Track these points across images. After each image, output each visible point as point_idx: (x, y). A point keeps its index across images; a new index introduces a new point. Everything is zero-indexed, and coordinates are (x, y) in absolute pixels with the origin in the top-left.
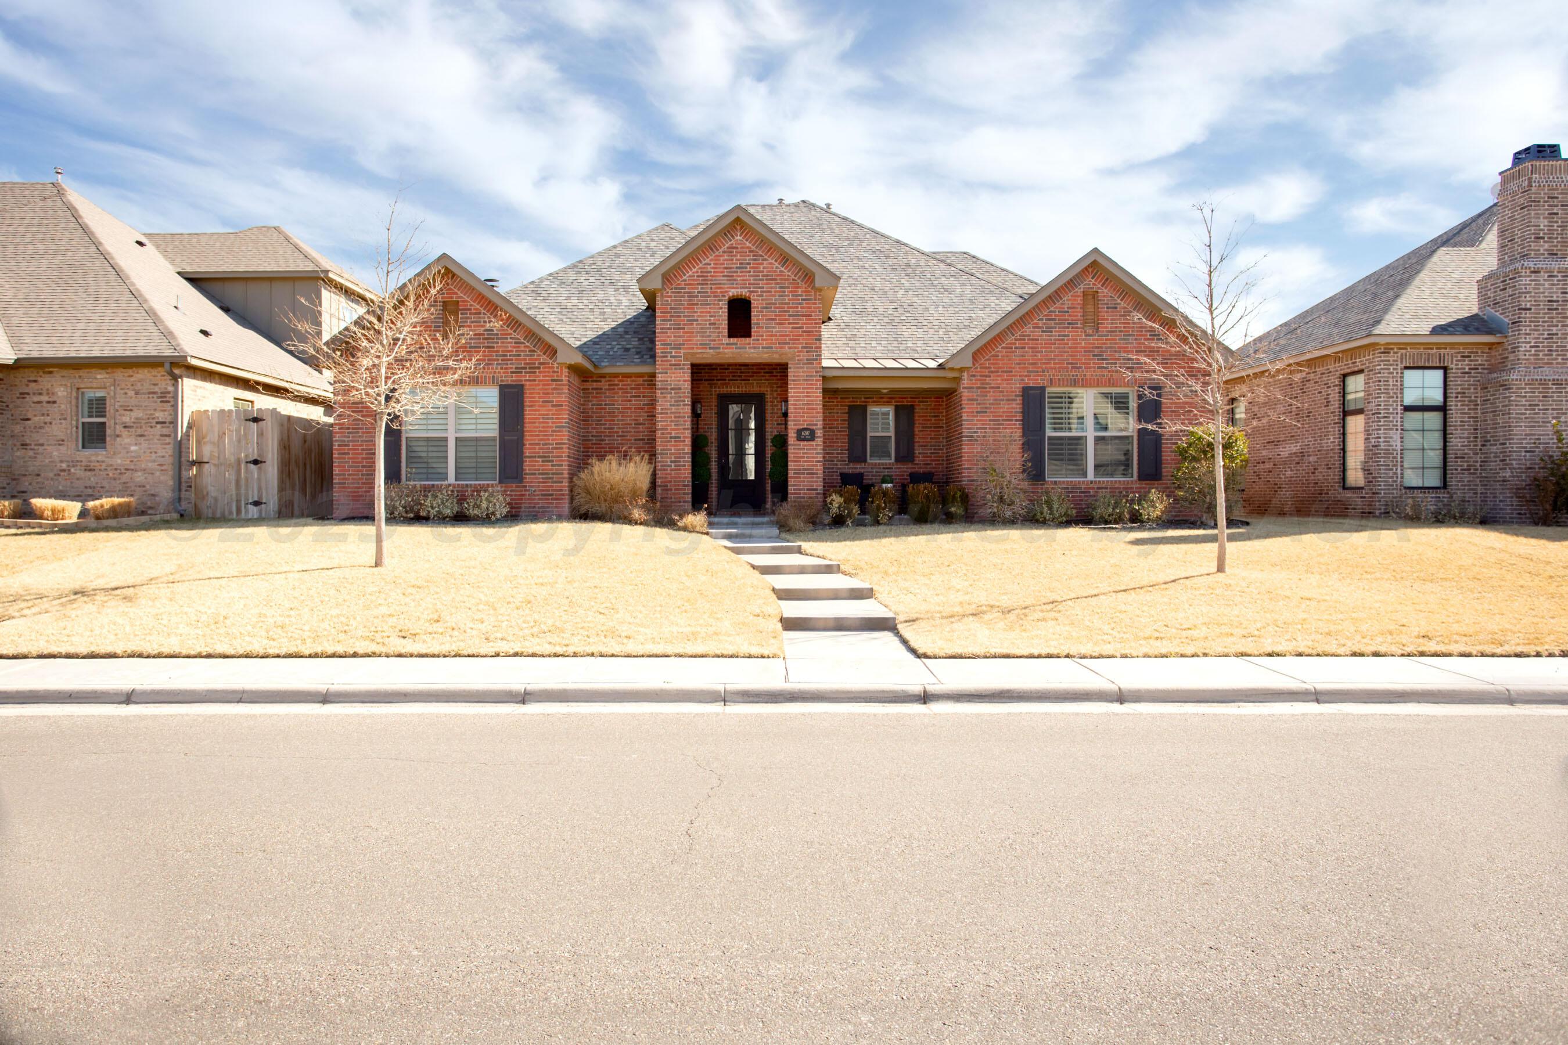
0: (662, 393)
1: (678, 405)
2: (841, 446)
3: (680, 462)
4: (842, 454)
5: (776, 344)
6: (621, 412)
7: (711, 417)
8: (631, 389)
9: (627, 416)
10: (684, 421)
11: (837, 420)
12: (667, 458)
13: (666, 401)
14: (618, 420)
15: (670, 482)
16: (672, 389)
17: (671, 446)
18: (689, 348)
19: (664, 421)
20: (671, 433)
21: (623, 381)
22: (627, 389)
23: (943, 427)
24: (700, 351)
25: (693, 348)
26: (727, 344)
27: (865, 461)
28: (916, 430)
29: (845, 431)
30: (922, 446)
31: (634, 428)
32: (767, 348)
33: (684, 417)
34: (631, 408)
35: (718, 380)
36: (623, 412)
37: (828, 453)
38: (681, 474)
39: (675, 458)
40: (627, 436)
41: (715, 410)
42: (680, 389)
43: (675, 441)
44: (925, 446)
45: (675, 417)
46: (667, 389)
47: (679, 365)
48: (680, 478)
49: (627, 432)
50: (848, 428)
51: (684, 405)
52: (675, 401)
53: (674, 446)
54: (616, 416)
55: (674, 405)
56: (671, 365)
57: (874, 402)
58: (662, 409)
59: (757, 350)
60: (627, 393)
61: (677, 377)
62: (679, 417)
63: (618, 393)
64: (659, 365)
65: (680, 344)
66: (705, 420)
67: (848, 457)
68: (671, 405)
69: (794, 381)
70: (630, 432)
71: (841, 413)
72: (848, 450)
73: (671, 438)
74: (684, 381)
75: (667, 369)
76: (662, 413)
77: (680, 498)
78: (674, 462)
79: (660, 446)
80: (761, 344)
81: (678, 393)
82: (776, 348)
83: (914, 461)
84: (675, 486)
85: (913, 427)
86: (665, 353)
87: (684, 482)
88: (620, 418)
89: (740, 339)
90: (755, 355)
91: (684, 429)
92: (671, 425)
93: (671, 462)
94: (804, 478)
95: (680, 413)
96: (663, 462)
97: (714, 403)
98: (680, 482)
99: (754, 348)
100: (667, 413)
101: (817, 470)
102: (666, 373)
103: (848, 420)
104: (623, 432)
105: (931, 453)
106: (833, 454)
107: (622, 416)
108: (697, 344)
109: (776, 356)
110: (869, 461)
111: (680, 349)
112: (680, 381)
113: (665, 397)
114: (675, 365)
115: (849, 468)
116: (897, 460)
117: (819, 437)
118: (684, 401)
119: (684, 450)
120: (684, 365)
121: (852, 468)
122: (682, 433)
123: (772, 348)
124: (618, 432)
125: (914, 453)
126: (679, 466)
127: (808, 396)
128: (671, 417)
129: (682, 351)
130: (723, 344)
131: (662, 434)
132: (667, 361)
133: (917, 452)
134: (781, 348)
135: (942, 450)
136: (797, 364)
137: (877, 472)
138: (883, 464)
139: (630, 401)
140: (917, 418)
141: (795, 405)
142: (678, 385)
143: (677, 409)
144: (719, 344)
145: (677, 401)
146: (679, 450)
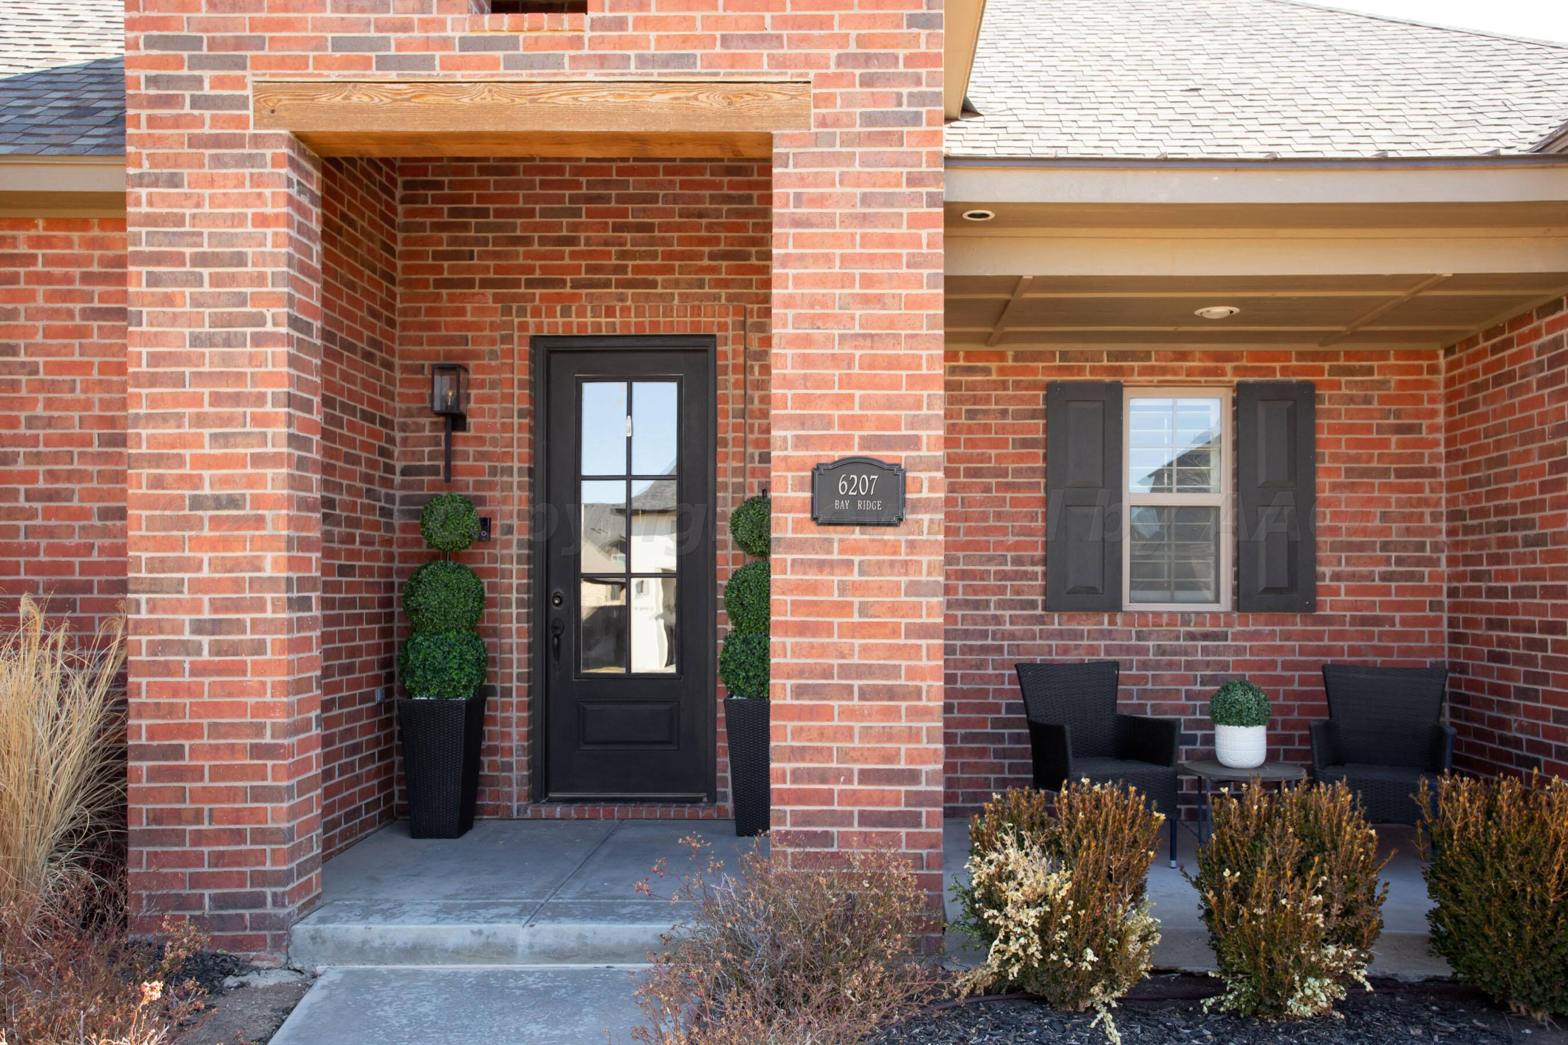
0: (154, 280)
1: (228, 342)
2: (1017, 546)
3: (239, 627)
4: (1025, 576)
5: (708, 41)
6: (42, 386)
7: (507, 428)
8: (88, 278)
9: (67, 406)
10: (260, 420)
11: (1002, 443)
12: (178, 606)
13: (174, 319)
14: (31, 422)
15: (194, 731)
16: (202, 260)
17: (199, 544)
18: (282, 63)
19: (164, 419)
20: (195, 482)
21: (49, 243)
22: (68, 279)
23: (1434, 473)
24: (334, 75)
25: (302, 63)
26: (466, 44)
27: (1115, 606)
28: (1323, 480)
29: (1032, 487)
30: (1350, 546)
31: (98, 457)
32: (666, 62)
33: (260, 399)
34: (84, 368)
35: (531, 284)
36: (53, 386)
37: (963, 575)
38: (242, 690)
39: (215, 607)
40: (69, 496)
41: (520, 398)
42: (239, 259)
43: (217, 523)
44: (1361, 547)
45: (217, 399)
46: (178, 259)
47: (236, 141)
48: (240, 709)
49: (70, 476)
50: (1046, 473)
51: (259, 340)
52: (217, 321)
53: (213, 545)
54: (22, 404)
55: (210, 341)
56: (195, 142)
57: (1151, 371)
58: (155, 359)
59: (614, 73)
60: (68, 296)
61: (226, 200)
62: (236, 399)
63: (31, 296)
64: (142, 141)
65: (239, 43)
66: (481, 441)
67: (1045, 591)
68: (196, 340)
69: (797, 223)
70: (82, 476)
71: (1018, 415)
72: (1045, 561)
73: (197, 503)
74: (262, 220)
75: (177, 161)
76: (153, 380)
77: (237, 816)
78: (215, 627)
79: (144, 543)
80: (634, 43)
81: (233, 279)
82: (710, 61)
83: (1314, 606)
84: (215, 751)
85: (1313, 472)
86: (170, 81)
87: (259, 729)
88: (40, 411)
89: (527, 18)
90: (606, 97)
91: (258, 460)
92: (197, 441)
93: (199, 627)
94: (849, 713)
95: (240, 377)
96: (159, 627)
97: (520, 371)
98: (235, 730)
99: (602, 61)
100: (178, 380)
101: (912, 672)
102: (174, 181)
103: (1047, 444)
104: (52, 476)
105: (1386, 577)
106: (983, 575)
107: (49, 404)
108: (319, 44)
109: (709, 101)
110: (1127, 605)
111: (240, 64)
112: (238, 220)
113: (169, 300)
114: (216, 141)
115: (1051, 635)
116: (1243, 601)
117: (926, 505)
118: (260, 320)
119: (255, 565)
120: (257, 140)
121: (1061, 634)
122: (252, 482)
123: (688, 60)
124: (32, 477)
125: (1315, 577)
126: (234, 649)
127: (866, 300)
128: (196, 400)
129: (250, 76)
130: (445, 43)
131: (157, 482)
132: (177, 122)
133: (1326, 570)
134: (734, 61)
135: (1435, 563)
136: (817, 140)
137: (1161, 651)
138: (1185, 618)
139: (81, 332)
140: (1323, 436)
141: (808, 341)
142: (231, 239)
143: (226, 360)
144: (427, 44)
145: (230, 321)
146: (235, 565)
